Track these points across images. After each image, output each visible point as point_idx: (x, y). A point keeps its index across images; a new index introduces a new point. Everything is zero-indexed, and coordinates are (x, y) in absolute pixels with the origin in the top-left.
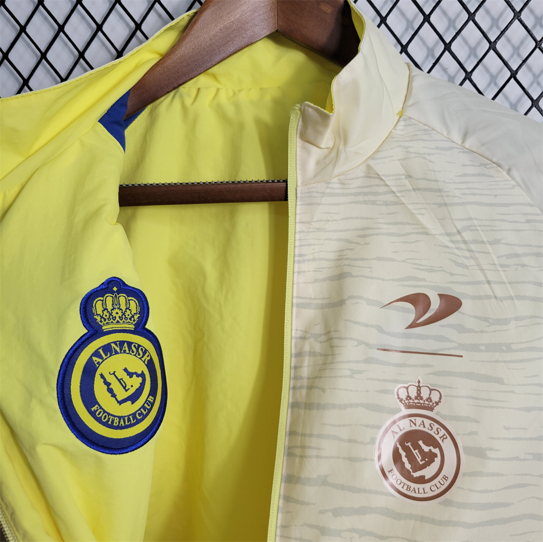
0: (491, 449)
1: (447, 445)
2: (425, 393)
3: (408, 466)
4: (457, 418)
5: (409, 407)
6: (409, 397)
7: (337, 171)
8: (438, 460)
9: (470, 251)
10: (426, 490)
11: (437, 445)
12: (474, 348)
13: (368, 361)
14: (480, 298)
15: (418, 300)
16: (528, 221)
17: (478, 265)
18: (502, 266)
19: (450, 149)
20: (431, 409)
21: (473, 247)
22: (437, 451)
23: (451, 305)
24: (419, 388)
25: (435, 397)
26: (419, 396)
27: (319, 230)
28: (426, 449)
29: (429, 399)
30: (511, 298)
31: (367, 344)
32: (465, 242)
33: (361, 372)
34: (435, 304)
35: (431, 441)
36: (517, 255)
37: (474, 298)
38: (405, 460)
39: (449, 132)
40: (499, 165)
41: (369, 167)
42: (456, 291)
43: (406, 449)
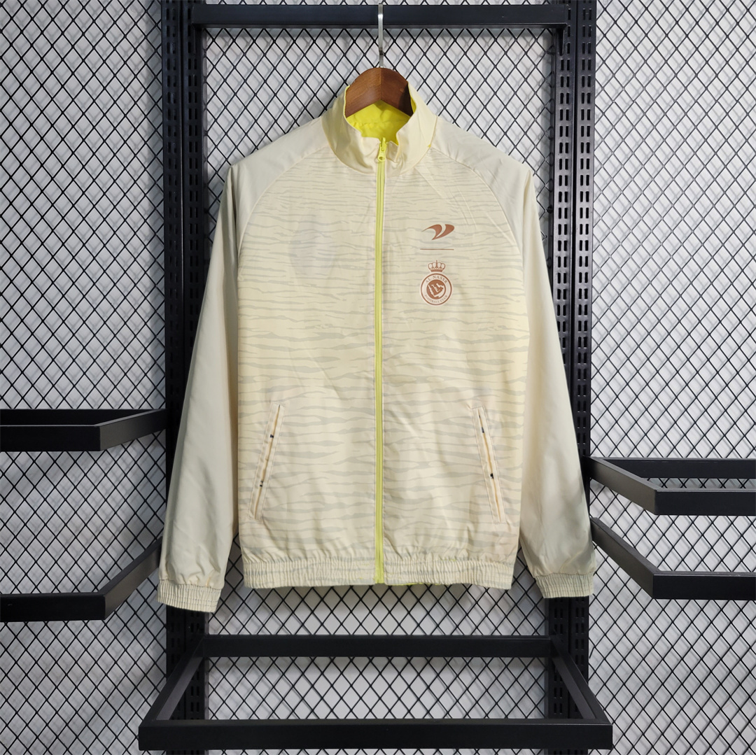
0: (463, 284)
1: (447, 284)
2: (439, 265)
3: (432, 293)
4: (451, 274)
5: (432, 271)
6: (433, 267)
7: (402, 172)
8: (443, 290)
9: (458, 205)
10: (439, 301)
11: (443, 284)
12: (459, 246)
13: (416, 254)
14: (462, 225)
15: (437, 228)
16: (483, 191)
17: (462, 211)
18: (471, 211)
19: (450, 162)
20: (441, 271)
21: (459, 203)
22: (443, 287)
23: (450, 228)
24: (437, 263)
25: (443, 266)
26: (437, 267)
27: (394, 197)
28: (439, 286)
29: (441, 267)
30: (474, 224)
31: (416, 247)
32: (456, 201)
33: (413, 259)
34: (444, 228)
35: (441, 283)
36: (477, 206)
37: (459, 225)
38: (431, 291)
39: (450, 154)
40: (469, 168)
41: (415, 169)
42: (452, 223)
43: (432, 287)
